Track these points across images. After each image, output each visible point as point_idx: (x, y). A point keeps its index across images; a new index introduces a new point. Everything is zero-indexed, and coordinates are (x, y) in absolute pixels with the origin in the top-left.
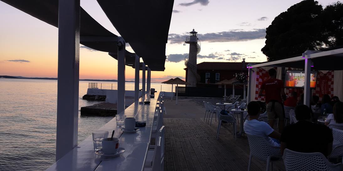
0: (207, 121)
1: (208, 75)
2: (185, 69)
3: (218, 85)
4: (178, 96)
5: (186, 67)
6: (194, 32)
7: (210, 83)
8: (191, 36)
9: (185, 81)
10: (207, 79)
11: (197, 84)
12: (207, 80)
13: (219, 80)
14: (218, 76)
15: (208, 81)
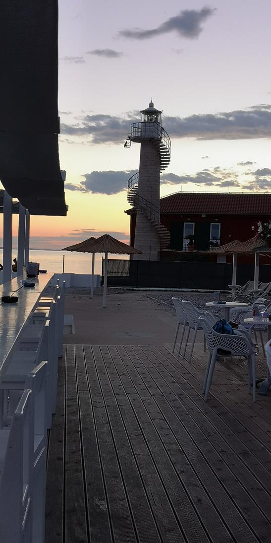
0: (182, 351)
1: (189, 229)
2: (128, 212)
3: (215, 256)
4: (108, 284)
5: (131, 207)
6: (151, 112)
7: (195, 251)
8: (145, 122)
9: (129, 245)
10: (187, 238)
11: (161, 254)
12: (186, 242)
13: (219, 241)
14: (215, 230)
15: (191, 243)
